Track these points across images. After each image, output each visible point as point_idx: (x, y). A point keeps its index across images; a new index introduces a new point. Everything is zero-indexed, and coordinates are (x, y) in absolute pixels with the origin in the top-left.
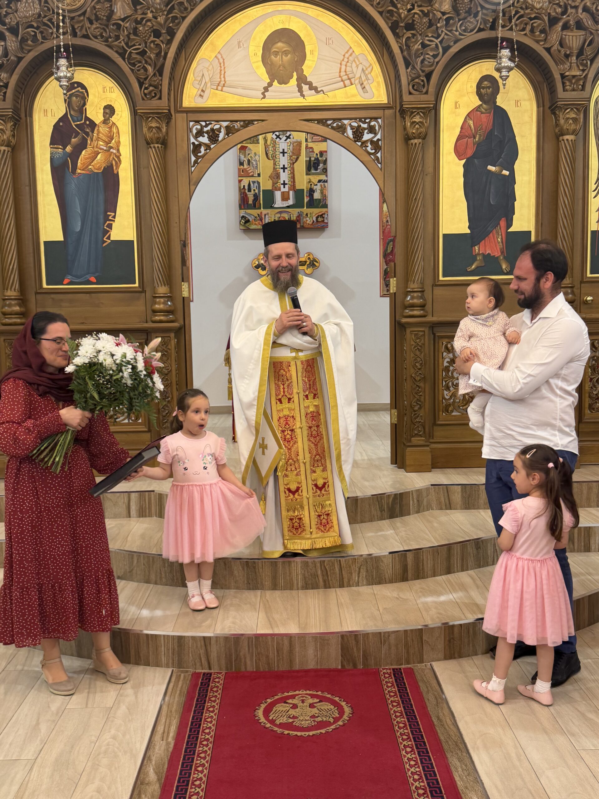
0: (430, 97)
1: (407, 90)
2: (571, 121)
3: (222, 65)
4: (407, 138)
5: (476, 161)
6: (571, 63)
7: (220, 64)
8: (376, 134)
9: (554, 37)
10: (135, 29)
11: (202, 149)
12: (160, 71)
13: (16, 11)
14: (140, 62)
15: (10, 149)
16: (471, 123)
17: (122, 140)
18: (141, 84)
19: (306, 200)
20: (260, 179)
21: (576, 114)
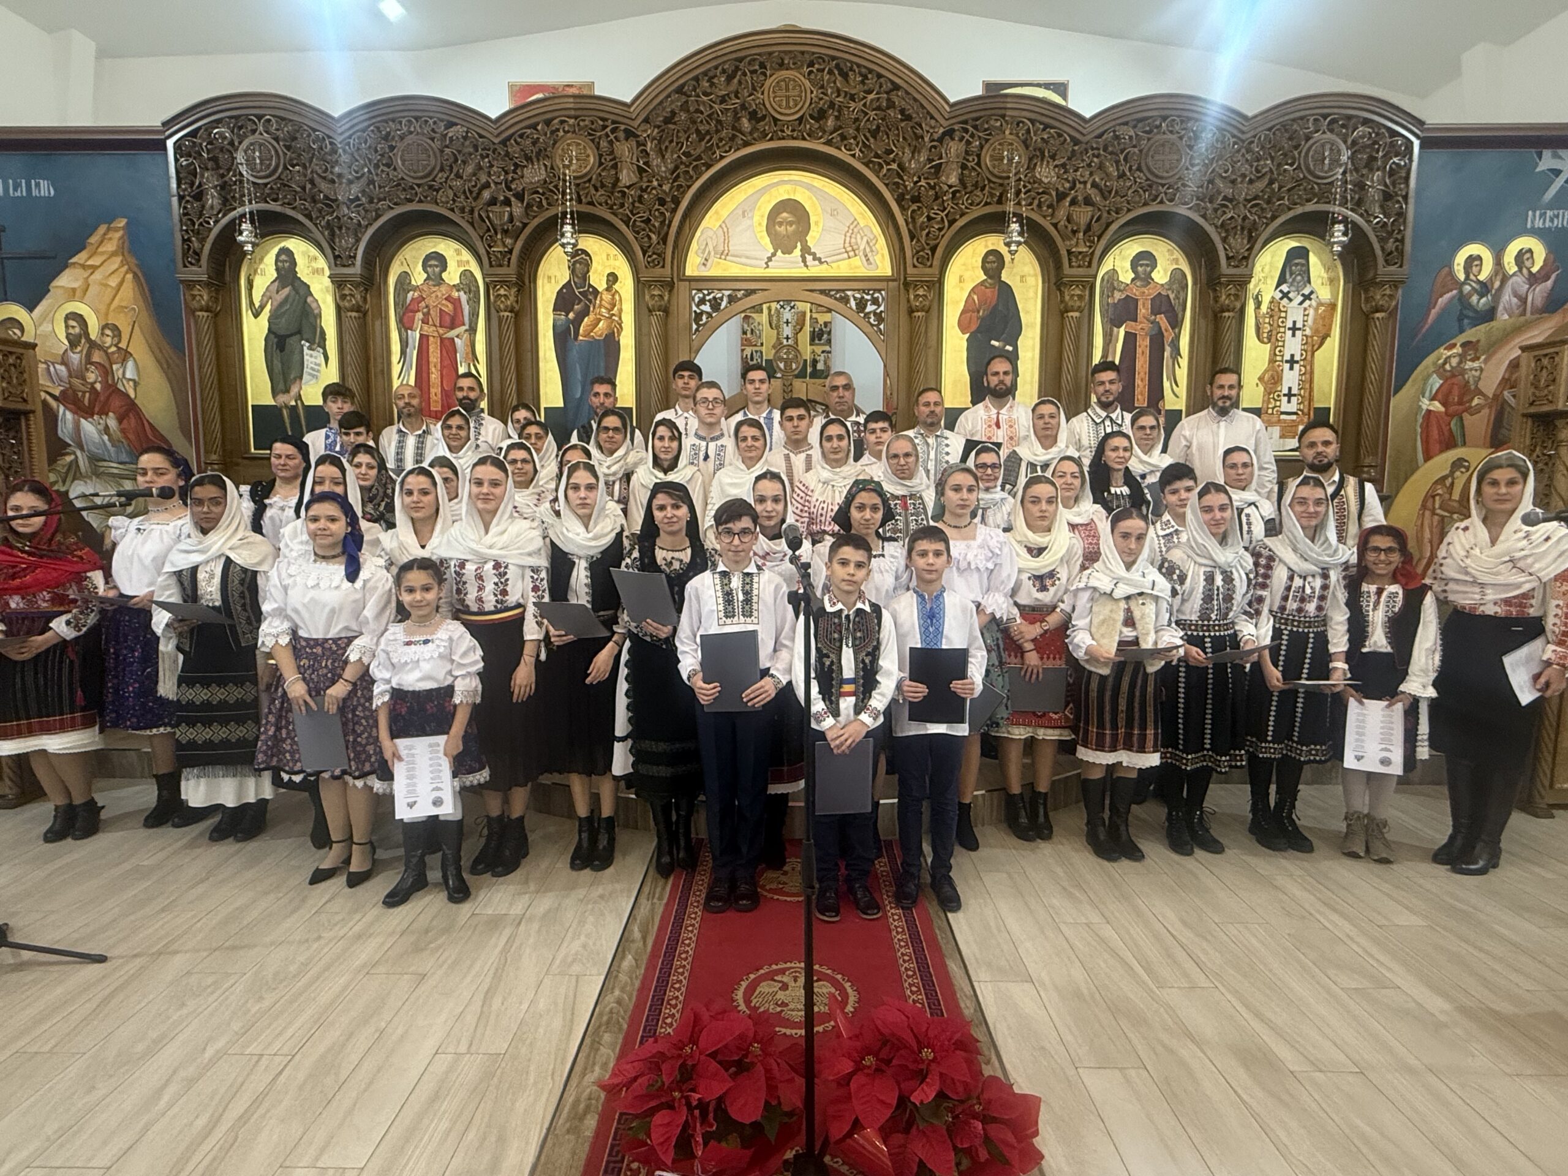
0: (935, 270)
1: (911, 262)
2: (1076, 298)
3: (726, 234)
4: (911, 311)
5: (979, 335)
6: (1078, 239)
7: (724, 233)
8: (879, 306)
9: (1062, 214)
10: (641, 197)
11: (704, 317)
12: (664, 240)
13: (522, 177)
14: (644, 230)
15: (513, 315)
16: (975, 297)
17: (624, 307)
18: (644, 253)
19: (809, 370)
20: (764, 349)
21: (1082, 291)
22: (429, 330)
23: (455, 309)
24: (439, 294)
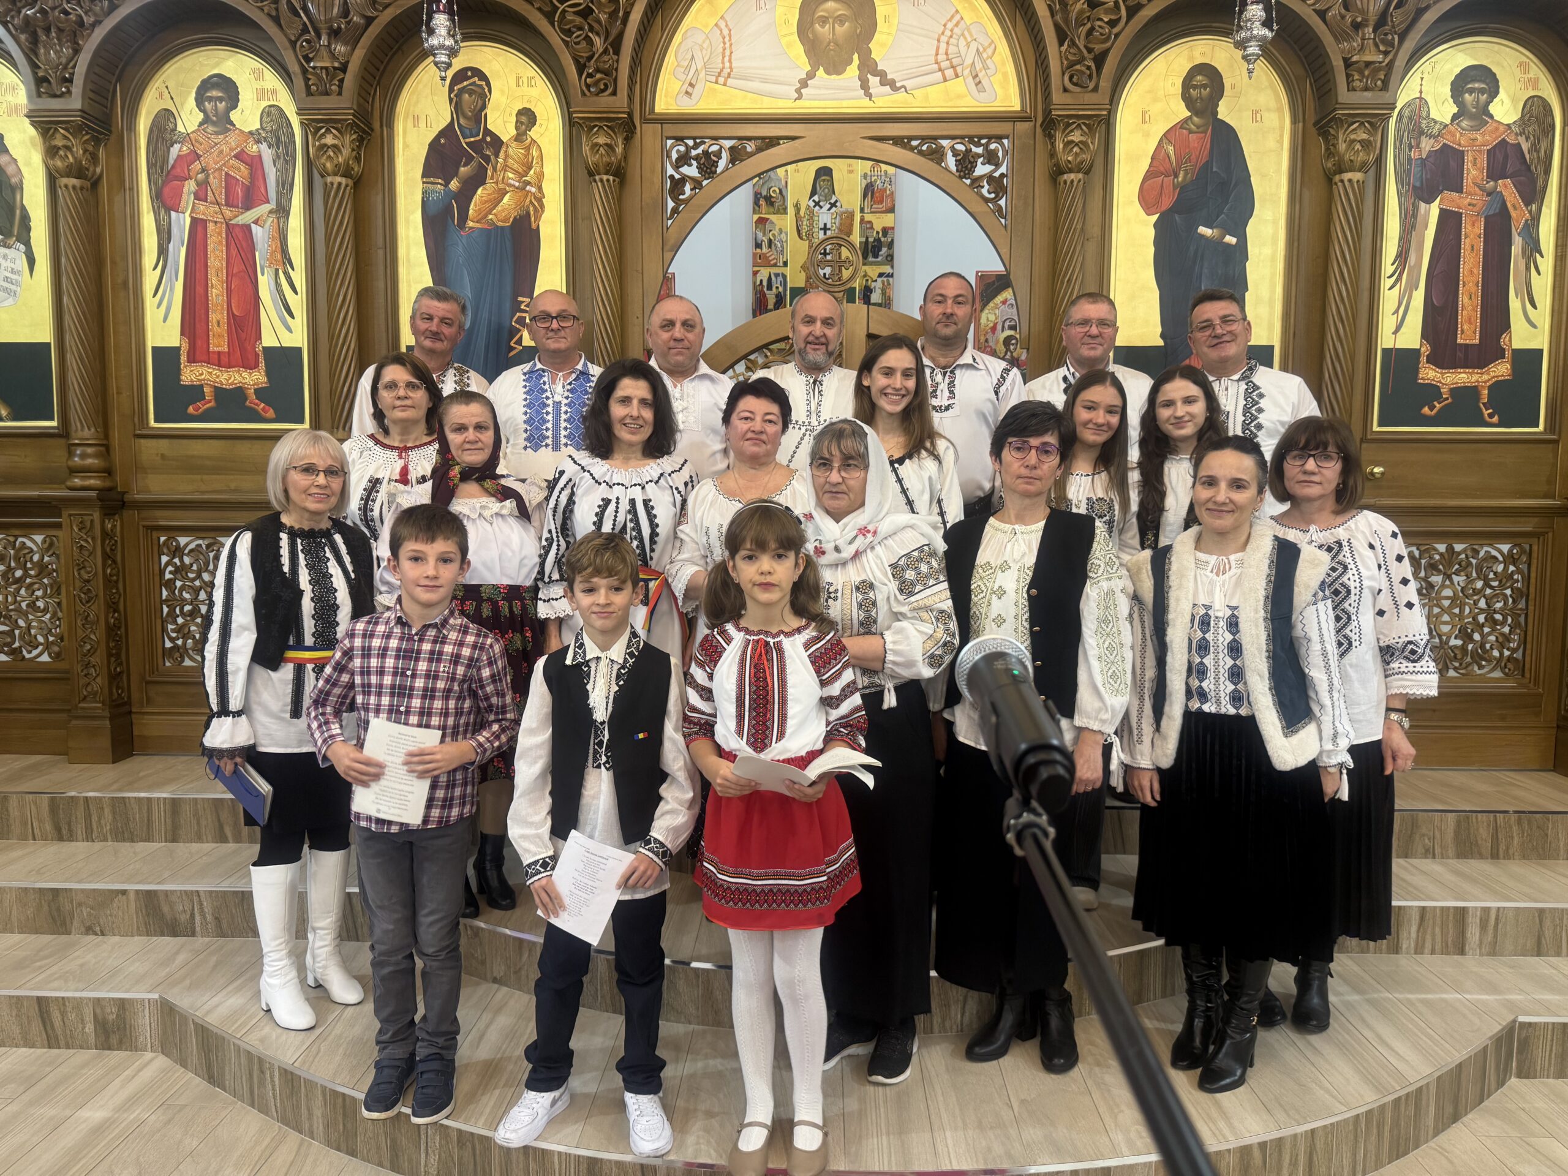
0: (1102, 97)
1: (1059, 83)
2: (1358, 146)
3: (727, 41)
4: (1057, 172)
5: (1177, 217)
6: (1363, 39)
7: (724, 38)
8: (998, 165)
11: (687, 188)
12: (616, 46)
14: (580, 28)
15: (350, 182)
16: (1171, 149)
17: (547, 170)
18: (581, 68)
21: (1369, 133)
22: (205, 210)
23: (253, 176)
24: (224, 147)
